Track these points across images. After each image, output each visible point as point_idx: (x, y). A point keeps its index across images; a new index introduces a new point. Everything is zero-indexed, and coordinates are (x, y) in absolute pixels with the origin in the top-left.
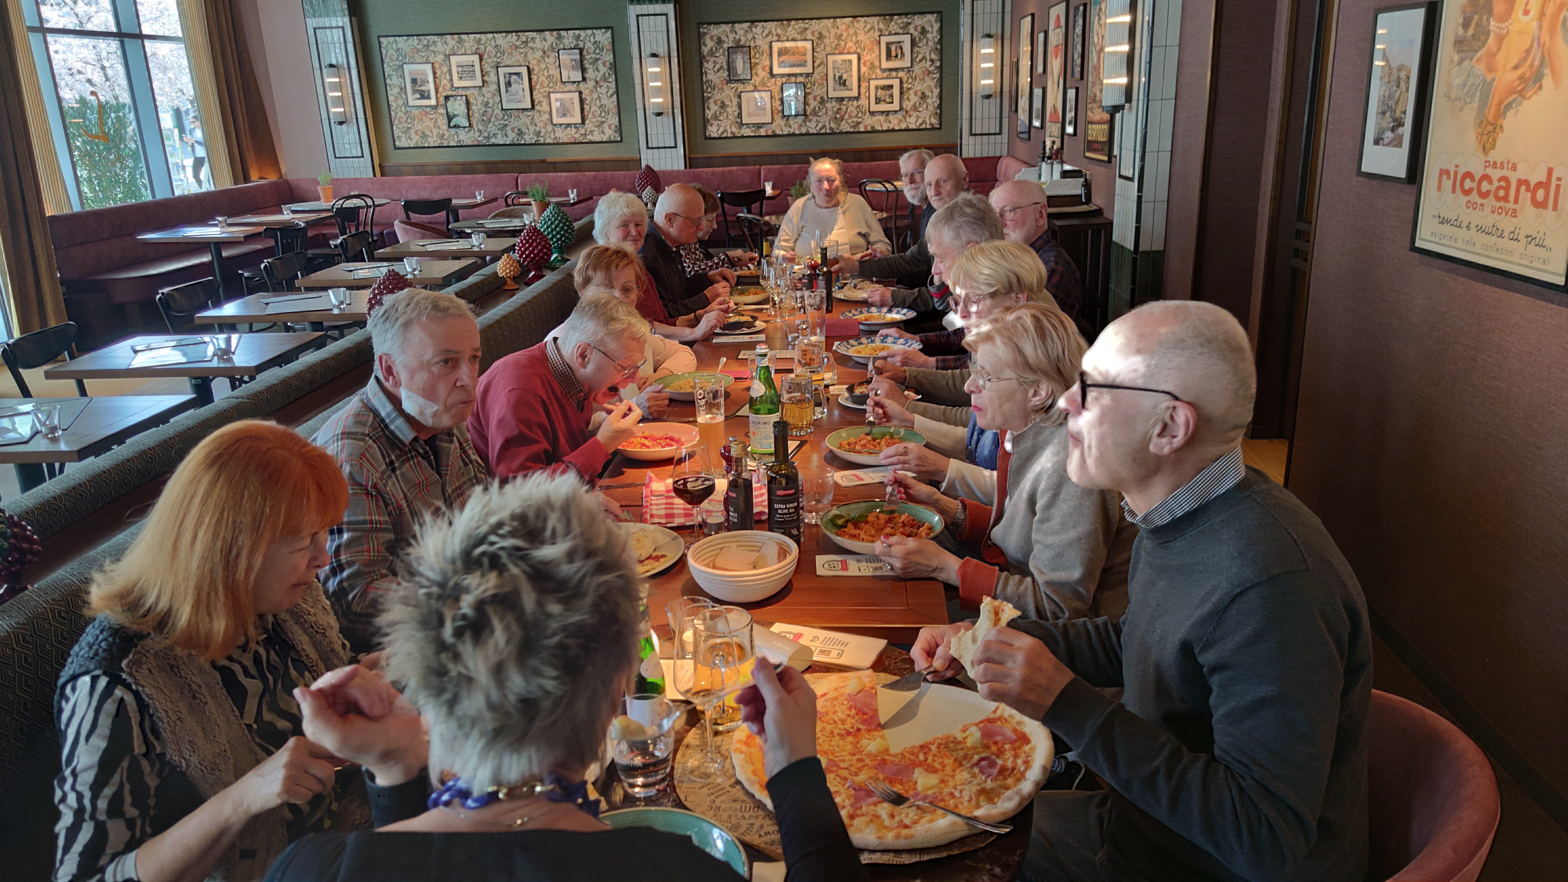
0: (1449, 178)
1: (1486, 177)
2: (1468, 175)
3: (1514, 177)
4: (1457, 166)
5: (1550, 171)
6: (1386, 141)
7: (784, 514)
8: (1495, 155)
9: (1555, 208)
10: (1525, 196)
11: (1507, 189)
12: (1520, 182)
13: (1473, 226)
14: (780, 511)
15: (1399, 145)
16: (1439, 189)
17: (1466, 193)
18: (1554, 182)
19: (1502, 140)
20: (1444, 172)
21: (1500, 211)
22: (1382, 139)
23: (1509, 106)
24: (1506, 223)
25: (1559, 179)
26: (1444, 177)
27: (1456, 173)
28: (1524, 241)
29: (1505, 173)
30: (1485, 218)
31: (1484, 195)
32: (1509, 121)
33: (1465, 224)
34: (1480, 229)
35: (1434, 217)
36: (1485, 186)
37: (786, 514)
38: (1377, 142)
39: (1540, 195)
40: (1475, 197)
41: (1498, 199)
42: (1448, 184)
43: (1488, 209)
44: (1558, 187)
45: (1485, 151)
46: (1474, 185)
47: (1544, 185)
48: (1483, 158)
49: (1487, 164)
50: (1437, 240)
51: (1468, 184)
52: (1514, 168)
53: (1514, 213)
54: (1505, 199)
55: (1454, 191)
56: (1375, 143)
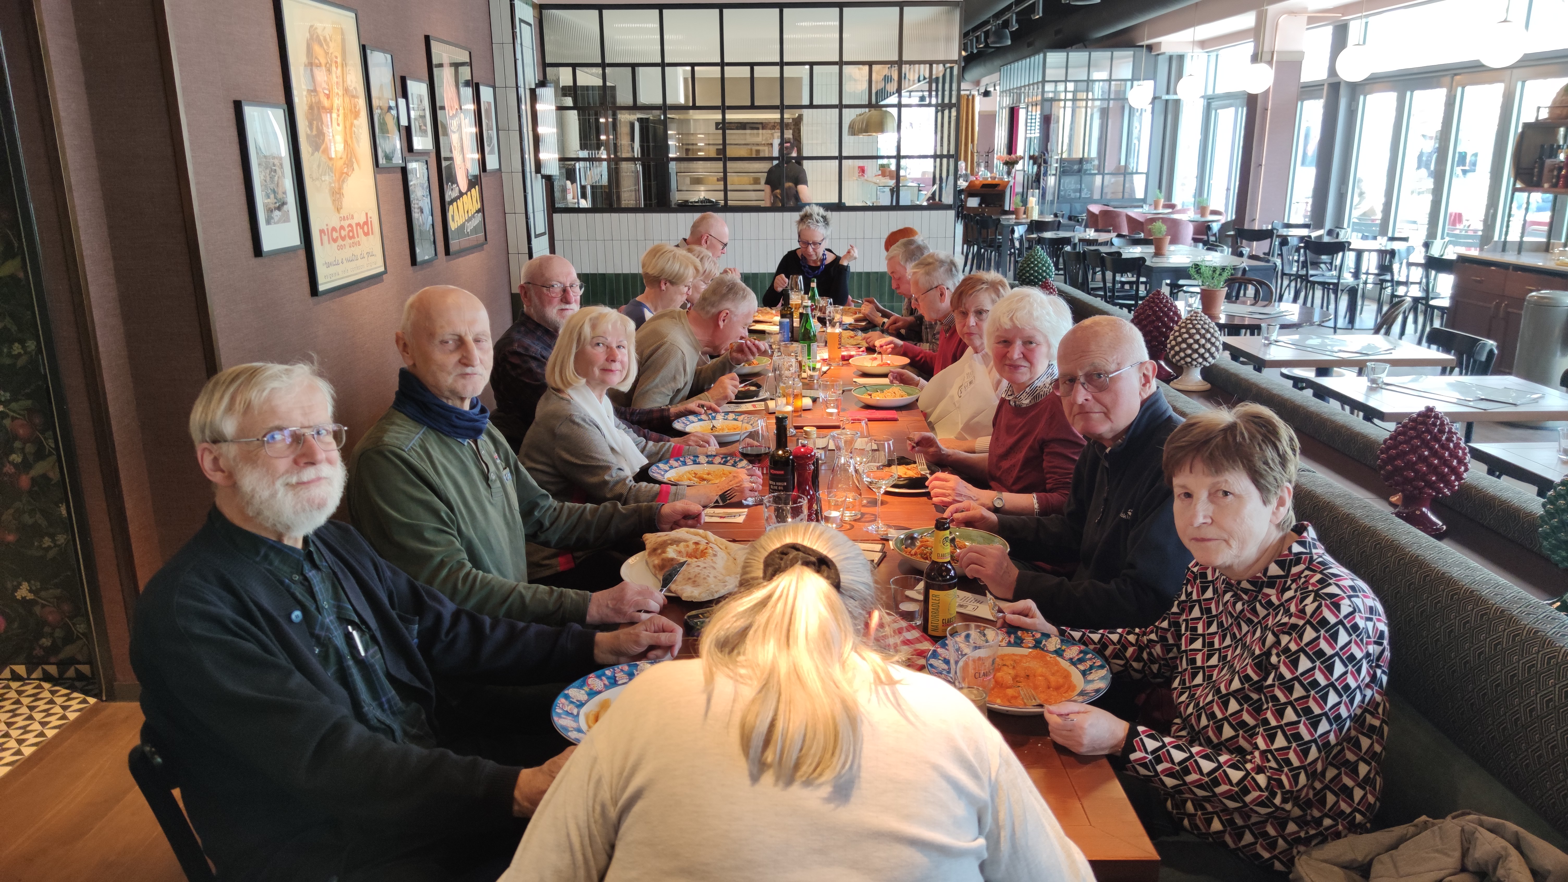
1: (342, 228)
2: (334, 229)
3: (353, 223)
4: (327, 225)
5: (367, 214)
9: (372, 233)
11: (352, 231)
13: (344, 261)
19: (345, 201)
20: (322, 232)
23: (343, 181)
24: (357, 250)
25: (370, 218)
26: (323, 235)
27: (328, 230)
28: (366, 256)
29: (349, 222)
31: (343, 239)
33: (340, 262)
35: (325, 264)
36: (343, 233)
39: (366, 229)
40: (340, 242)
41: (350, 238)
42: (325, 238)
43: (347, 247)
45: (338, 210)
46: (338, 234)
47: (366, 223)
51: (335, 235)
52: (353, 217)
53: (359, 244)
54: (353, 237)
56: (268, 222)
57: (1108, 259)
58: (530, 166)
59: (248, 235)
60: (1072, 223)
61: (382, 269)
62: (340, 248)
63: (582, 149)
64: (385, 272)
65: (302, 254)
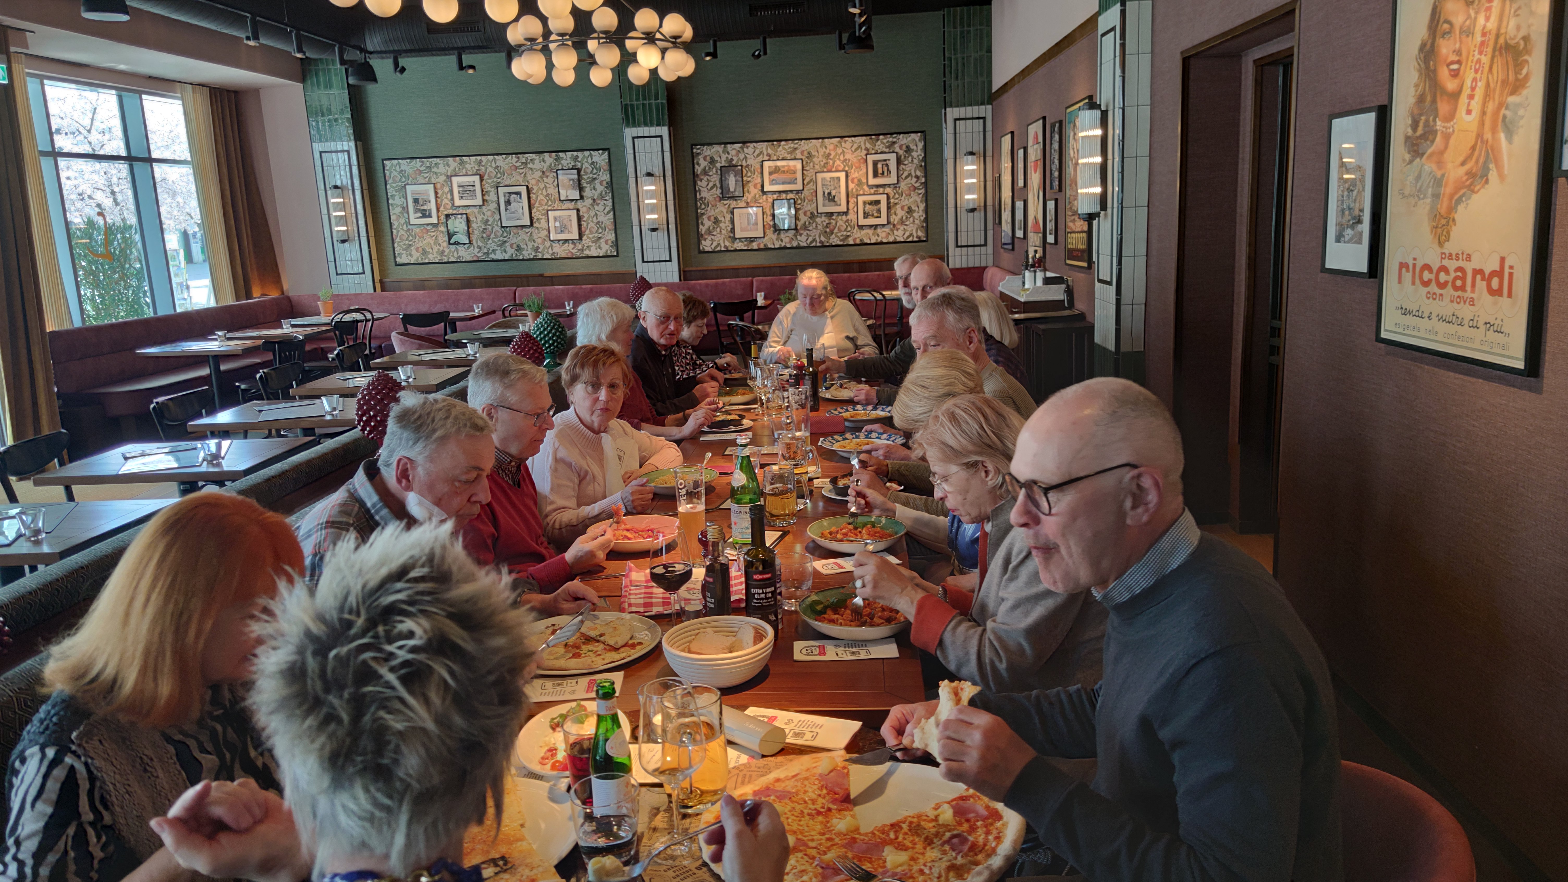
0: (1408, 271)
1: (1443, 269)
2: (1427, 267)
3: (1469, 267)
4: (1415, 259)
5: (1503, 260)
6: (1347, 238)
7: (761, 599)
8: (1450, 247)
9: (1510, 295)
10: (1481, 285)
11: (1463, 279)
12: (1477, 272)
13: (1434, 316)
14: (757, 596)
15: (1359, 242)
16: (1400, 282)
17: (1426, 284)
18: (1507, 271)
19: (1455, 231)
20: (1403, 266)
21: (1460, 300)
22: (1343, 236)
23: (1459, 201)
24: (1465, 312)
25: (1511, 267)
26: (1404, 270)
27: (1414, 265)
28: (1483, 328)
30: (1445, 307)
31: (1442, 286)
32: (1461, 213)
33: (1426, 315)
34: (1441, 319)
35: (1397, 308)
36: (1443, 277)
37: (763, 599)
38: (1338, 240)
39: (1495, 283)
40: (1433, 288)
41: (1456, 289)
42: (1407, 276)
43: (1447, 300)
44: (1511, 274)
45: (1441, 244)
46: (1432, 276)
47: (1499, 274)
48: (1439, 250)
49: (1443, 256)
50: (1401, 330)
51: (1426, 276)
52: (1469, 258)
53: (1472, 302)
54: (1464, 289)
55: (1413, 283)
61: (1519, 365)
62: (1431, 296)
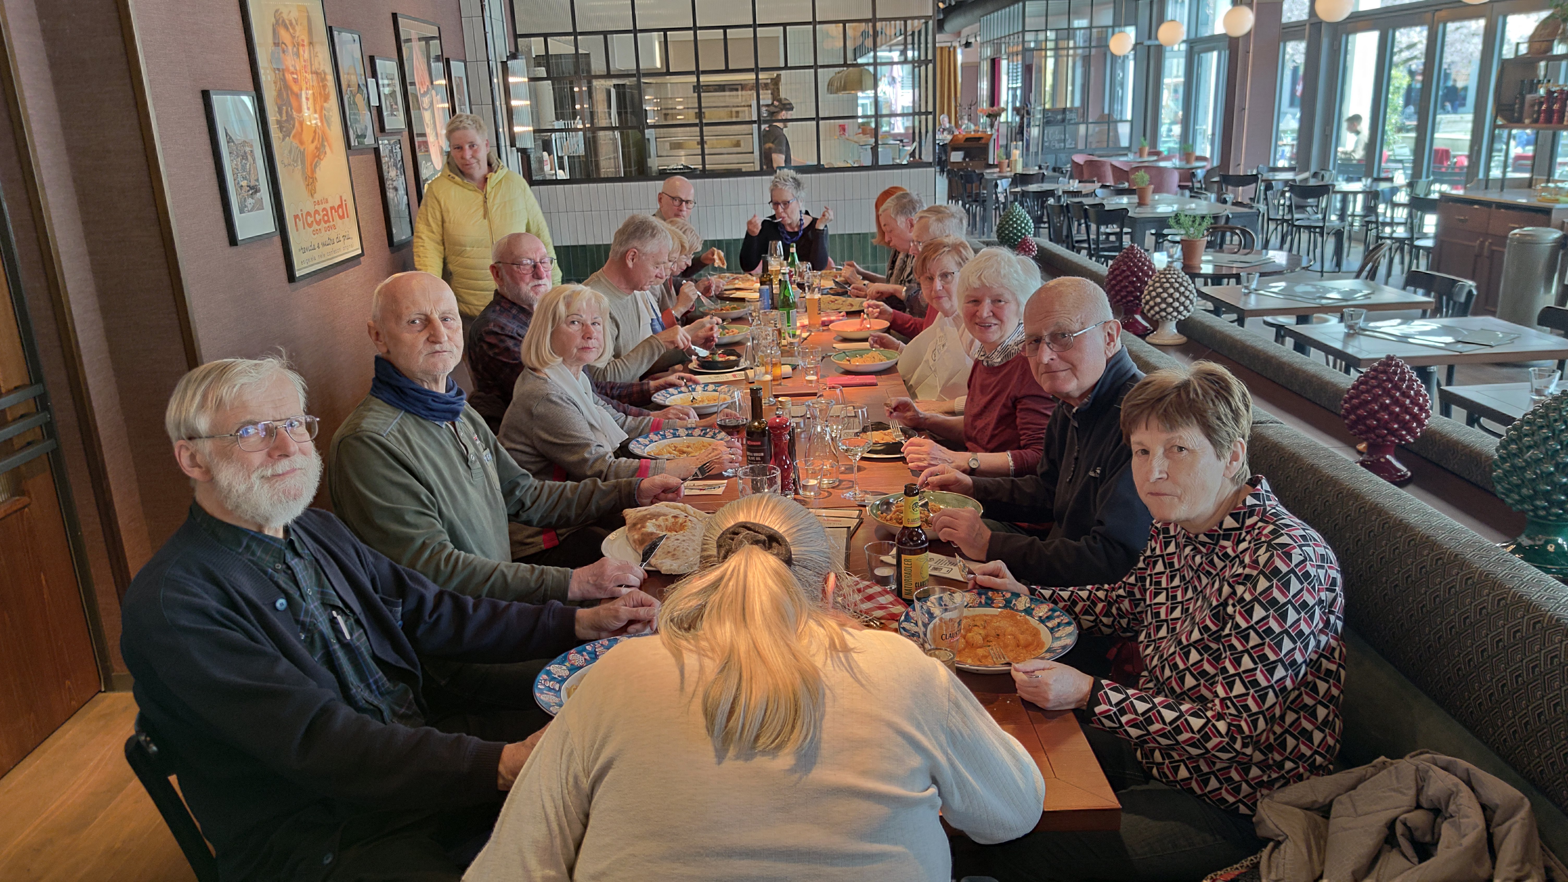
0: (299, 220)
1: (316, 212)
2: (308, 214)
3: (328, 206)
4: (300, 210)
5: (341, 197)
6: (249, 207)
8: (318, 197)
9: (347, 216)
11: (327, 215)
12: (332, 208)
15: (259, 206)
17: (310, 225)
18: (344, 203)
19: (318, 185)
20: (296, 217)
22: (245, 206)
23: (316, 166)
24: (333, 234)
29: (324, 206)
30: (324, 236)
31: (318, 223)
32: (319, 174)
33: (318, 246)
34: (325, 245)
35: (301, 250)
36: (318, 217)
39: (341, 212)
40: (315, 226)
41: (326, 222)
42: (300, 224)
43: (324, 231)
44: (346, 205)
45: (312, 195)
46: (312, 219)
47: (340, 206)
50: (306, 264)
51: (310, 220)
52: (326, 201)
53: (335, 227)
54: (328, 221)
55: (304, 227)
56: (242, 211)
57: (1092, 212)
58: (504, 141)
59: (222, 224)
60: (1056, 174)
61: (360, 252)
62: (315, 232)
63: (557, 119)
64: (362, 254)
65: (277, 240)
